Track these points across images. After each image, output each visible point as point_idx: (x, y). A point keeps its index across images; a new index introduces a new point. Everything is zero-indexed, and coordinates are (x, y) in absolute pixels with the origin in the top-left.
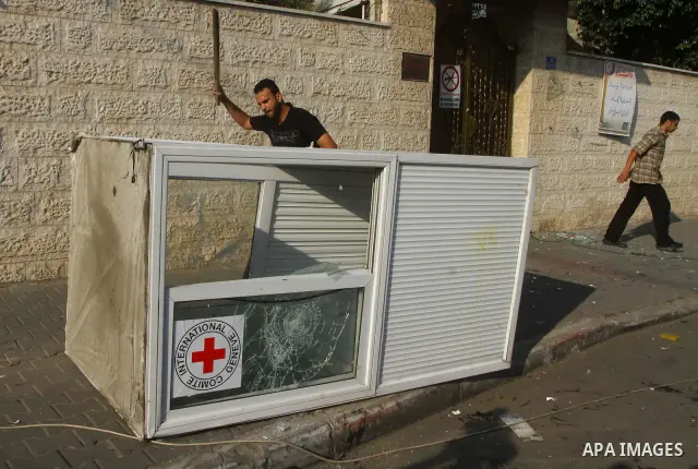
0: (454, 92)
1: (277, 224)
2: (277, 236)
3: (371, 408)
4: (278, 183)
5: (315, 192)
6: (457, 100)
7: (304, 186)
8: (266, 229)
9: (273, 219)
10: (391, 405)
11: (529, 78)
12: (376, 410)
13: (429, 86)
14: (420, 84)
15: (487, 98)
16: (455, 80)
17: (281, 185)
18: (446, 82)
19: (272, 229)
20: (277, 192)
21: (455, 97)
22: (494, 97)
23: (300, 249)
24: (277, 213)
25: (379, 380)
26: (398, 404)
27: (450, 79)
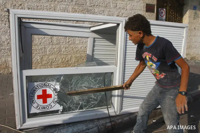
0: (163, 17)
1: (95, 53)
2: (95, 57)
3: (118, 120)
4: (94, 38)
5: (109, 42)
6: (164, 19)
7: (105, 40)
8: (91, 54)
9: (93, 51)
10: (126, 118)
11: (188, 13)
12: (120, 121)
13: (155, 14)
14: (152, 14)
15: (174, 19)
16: (164, 13)
17: (96, 39)
18: (161, 14)
19: (93, 54)
20: (94, 42)
21: (163, 19)
22: (176, 19)
23: (104, 61)
24: (95, 49)
25: (121, 109)
26: (130, 118)
27: (162, 13)
